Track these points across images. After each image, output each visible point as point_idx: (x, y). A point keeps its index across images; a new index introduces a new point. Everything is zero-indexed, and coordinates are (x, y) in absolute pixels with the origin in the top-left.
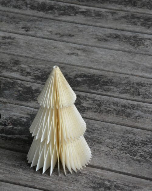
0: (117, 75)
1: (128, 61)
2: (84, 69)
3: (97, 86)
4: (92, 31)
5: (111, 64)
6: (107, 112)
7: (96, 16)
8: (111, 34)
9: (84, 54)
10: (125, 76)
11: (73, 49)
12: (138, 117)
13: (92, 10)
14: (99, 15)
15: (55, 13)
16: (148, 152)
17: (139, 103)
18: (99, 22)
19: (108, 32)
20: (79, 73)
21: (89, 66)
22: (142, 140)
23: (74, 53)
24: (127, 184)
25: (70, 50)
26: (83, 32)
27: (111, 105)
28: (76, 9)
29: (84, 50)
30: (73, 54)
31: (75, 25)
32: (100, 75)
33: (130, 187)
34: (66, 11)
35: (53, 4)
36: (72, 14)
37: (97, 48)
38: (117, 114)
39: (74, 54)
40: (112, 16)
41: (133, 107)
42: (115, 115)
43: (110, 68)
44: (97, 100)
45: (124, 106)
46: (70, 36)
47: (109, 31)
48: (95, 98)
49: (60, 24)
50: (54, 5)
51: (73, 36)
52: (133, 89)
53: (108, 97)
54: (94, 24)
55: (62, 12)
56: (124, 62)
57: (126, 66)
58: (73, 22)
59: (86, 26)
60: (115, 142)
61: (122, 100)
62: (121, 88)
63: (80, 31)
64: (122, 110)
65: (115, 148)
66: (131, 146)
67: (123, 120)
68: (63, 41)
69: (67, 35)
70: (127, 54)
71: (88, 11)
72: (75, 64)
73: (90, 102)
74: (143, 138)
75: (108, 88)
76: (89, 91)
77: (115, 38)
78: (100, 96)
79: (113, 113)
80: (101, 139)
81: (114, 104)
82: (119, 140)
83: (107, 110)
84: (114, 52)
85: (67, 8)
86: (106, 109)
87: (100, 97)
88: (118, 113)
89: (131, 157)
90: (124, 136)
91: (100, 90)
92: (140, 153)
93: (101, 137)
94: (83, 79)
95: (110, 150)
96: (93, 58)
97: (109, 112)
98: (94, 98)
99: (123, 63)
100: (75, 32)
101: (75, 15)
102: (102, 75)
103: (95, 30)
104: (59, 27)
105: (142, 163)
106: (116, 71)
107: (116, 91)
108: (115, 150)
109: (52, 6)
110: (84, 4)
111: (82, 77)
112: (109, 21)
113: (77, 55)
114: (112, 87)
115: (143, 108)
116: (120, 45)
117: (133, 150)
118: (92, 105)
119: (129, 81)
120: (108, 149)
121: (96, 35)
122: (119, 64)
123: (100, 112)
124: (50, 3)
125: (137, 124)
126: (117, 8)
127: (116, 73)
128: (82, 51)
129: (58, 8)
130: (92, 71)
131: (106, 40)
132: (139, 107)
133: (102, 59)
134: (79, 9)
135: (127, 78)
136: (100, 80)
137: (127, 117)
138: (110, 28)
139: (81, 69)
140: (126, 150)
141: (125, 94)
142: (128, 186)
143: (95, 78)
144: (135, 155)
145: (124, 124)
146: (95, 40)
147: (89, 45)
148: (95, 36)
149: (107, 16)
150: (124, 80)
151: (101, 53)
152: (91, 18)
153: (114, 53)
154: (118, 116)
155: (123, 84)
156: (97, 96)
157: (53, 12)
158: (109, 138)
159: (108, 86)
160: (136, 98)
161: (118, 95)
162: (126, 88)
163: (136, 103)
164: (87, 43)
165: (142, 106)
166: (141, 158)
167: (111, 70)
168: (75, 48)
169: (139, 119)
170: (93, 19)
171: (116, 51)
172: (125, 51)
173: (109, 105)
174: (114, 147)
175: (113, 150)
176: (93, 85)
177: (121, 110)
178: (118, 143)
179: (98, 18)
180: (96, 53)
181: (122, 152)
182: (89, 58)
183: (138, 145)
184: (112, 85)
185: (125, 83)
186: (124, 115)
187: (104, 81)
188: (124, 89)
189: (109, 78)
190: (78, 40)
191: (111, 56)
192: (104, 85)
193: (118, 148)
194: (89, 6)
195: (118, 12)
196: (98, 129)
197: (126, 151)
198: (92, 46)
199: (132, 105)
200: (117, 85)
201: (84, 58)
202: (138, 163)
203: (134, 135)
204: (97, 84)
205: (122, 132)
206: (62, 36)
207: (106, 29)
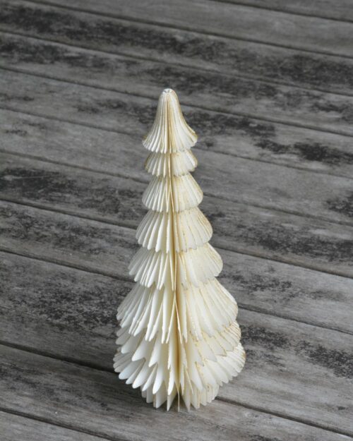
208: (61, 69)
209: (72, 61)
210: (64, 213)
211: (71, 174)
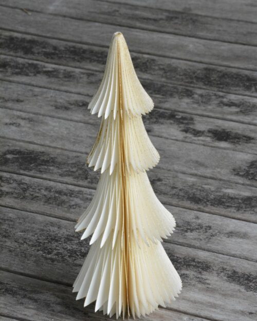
0: (66, 153)
1: (87, 136)
2: (21, 143)
3: (31, 165)
4: (51, 97)
5: (62, 139)
6: (32, 199)
7: (65, 77)
8: (76, 101)
9: (29, 125)
10: (75, 154)
11: (16, 118)
12: (73, 205)
13: (62, 69)
14: (69, 76)
15: (7, 72)
16: (69, 250)
17: (83, 189)
18: (66, 86)
19: (73, 99)
20: (12, 148)
21: (30, 140)
22: (68, 235)
23: (14, 123)
24: (23, 288)
25: (11, 119)
26: (38, 97)
27: (42, 190)
28: (38, 68)
29: (30, 120)
30: (12, 124)
31: (30, 88)
32: (40, 152)
33: (27, 291)
34: (25, 69)
35: (8, 60)
36: (30, 74)
37: (49, 118)
38: (46, 202)
39: (15, 125)
40: (88, 78)
41: (71, 194)
42: (42, 203)
43: (59, 144)
44: (24, 183)
45: (60, 192)
46: (18, 101)
47: (76, 97)
48: (23, 181)
49: (9, 86)
50: (10, 62)
51: (22, 101)
52: (80, 172)
53: (42, 180)
54: (57, 88)
55: (17, 70)
56: (82, 137)
57: (82, 141)
58: (29, 85)
59: (45, 90)
60: (29, 236)
61: (60, 184)
62: (64, 170)
63: (35, 96)
64: (55, 197)
65: (25, 244)
66: (49, 242)
67: (51, 209)
68: (6, 108)
69: (13, 100)
70: (89, 126)
71: (55, 70)
72: (11, 137)
73: (14, 185)
74: (69, 232)
75: (46, 169)
76: (18, 172)
77: (80, 106)
78: (30, 178)
79: (40, 200)
80: (10, 232)
81: (46, 189)
82: (36, 234)
83: (34, 196)
84: (72, 124)
85: (27, 65)
86: (32, 195)
87: (30, 180)
88: (48, 200)
89: (44, 255)
90: (45, 228)
91: (33, 171)
92: (59, 250)
93: (11, 229)
94: (15, 156)
95: (18, 246)
96: (39, 131)
97: (35, 199)
98: (21, 181)
99: (79, 139)
100: (27, 96)
101: (35, 75)
102: (43, 152)
103: (56, 95)
104: (6, 89)
105: (55, 263)
106: (66, 148)
107: (56, 173)
108: (25, 245)
109: (7, 62)
110: (54, 61)
111: (14, 154)
112: (80, 85)
113: (19, 125)
114: (52, 168)
115: (85, 195)
116: (84, 115)
117: (50, 247)
118: (15, 189)
119: (79, 162)
120: (16, 244)
121: (56, 101)
122: (74, 139)
123: (22, 199)
124: (5, 58)
125: (68, 215)
126: (97, 69)
127: (66, 150)
128: (27, 121)
129: (13, 66)
130: (31, 147)
131: (67, 109)
132: (81, 194)
133: (52, 132)
134: (44, 67)
135: (78, 157)
136: (39, 159)
137: (58, 205)
138: (79, 94)
139: (17, 143)
140: (39, 246)
141: (66, 177)
142: (24, 290)
143: (33, 156)
144: (49, 253)
145: (51, 214)
146: (50, 108)
147: (40, 114)
148: (53, 103)
149: (81, 78)
150: (72, 160)
151: (54, 124)
152: (56, 80)
153: (71, 126)
154: (46, 204)
155: (68, 165)
156: (27, 178)
157: (4, 70)
158: (22, 232)
159: (47, 166)
160: (81, 183)
161: (56, 178)
162: (71, 170)
163: (77, 189)
164: (39, 112)
165: (85, 192)
166: (57, 257)
167: (60, 147)
168: (19, 117)
169: (74, 208)
170: (59, 81)
171: (74, 123)
172: (89, 123)
173: (39, 190)
174: (25, 242)
175: (22, 245)
176: (27, 164)
177: (53, 196)
178: (33, 238)
179: (67, 79)
180: (47, 124)
181: (34, 248)
182: (33, 130)
183: (60, 241)
184: (53, 166)
185: (72, 164)
186: (54, 203)
187: (43, 160)
188: (67, 171)
189: (52, 156)
190: (28, 106)
191: (67, 128)
192: (42, 165)
193: (30, 243)
194: (60, 65)
195: (97, 73)
196: (12, 219)
197: (39, 248)
198: (44, 115)
199: (71, 190)
200: (59, 165)
201: (27, 129)
202: (51, 262)
203: (59, 228)
204: (31, 164)
205: (42, 225)
206: (6, 101)
207: (73, 95)
208: (41, 80)
209: (48, 73)
210: (50, 180)
211: (54, 153)
